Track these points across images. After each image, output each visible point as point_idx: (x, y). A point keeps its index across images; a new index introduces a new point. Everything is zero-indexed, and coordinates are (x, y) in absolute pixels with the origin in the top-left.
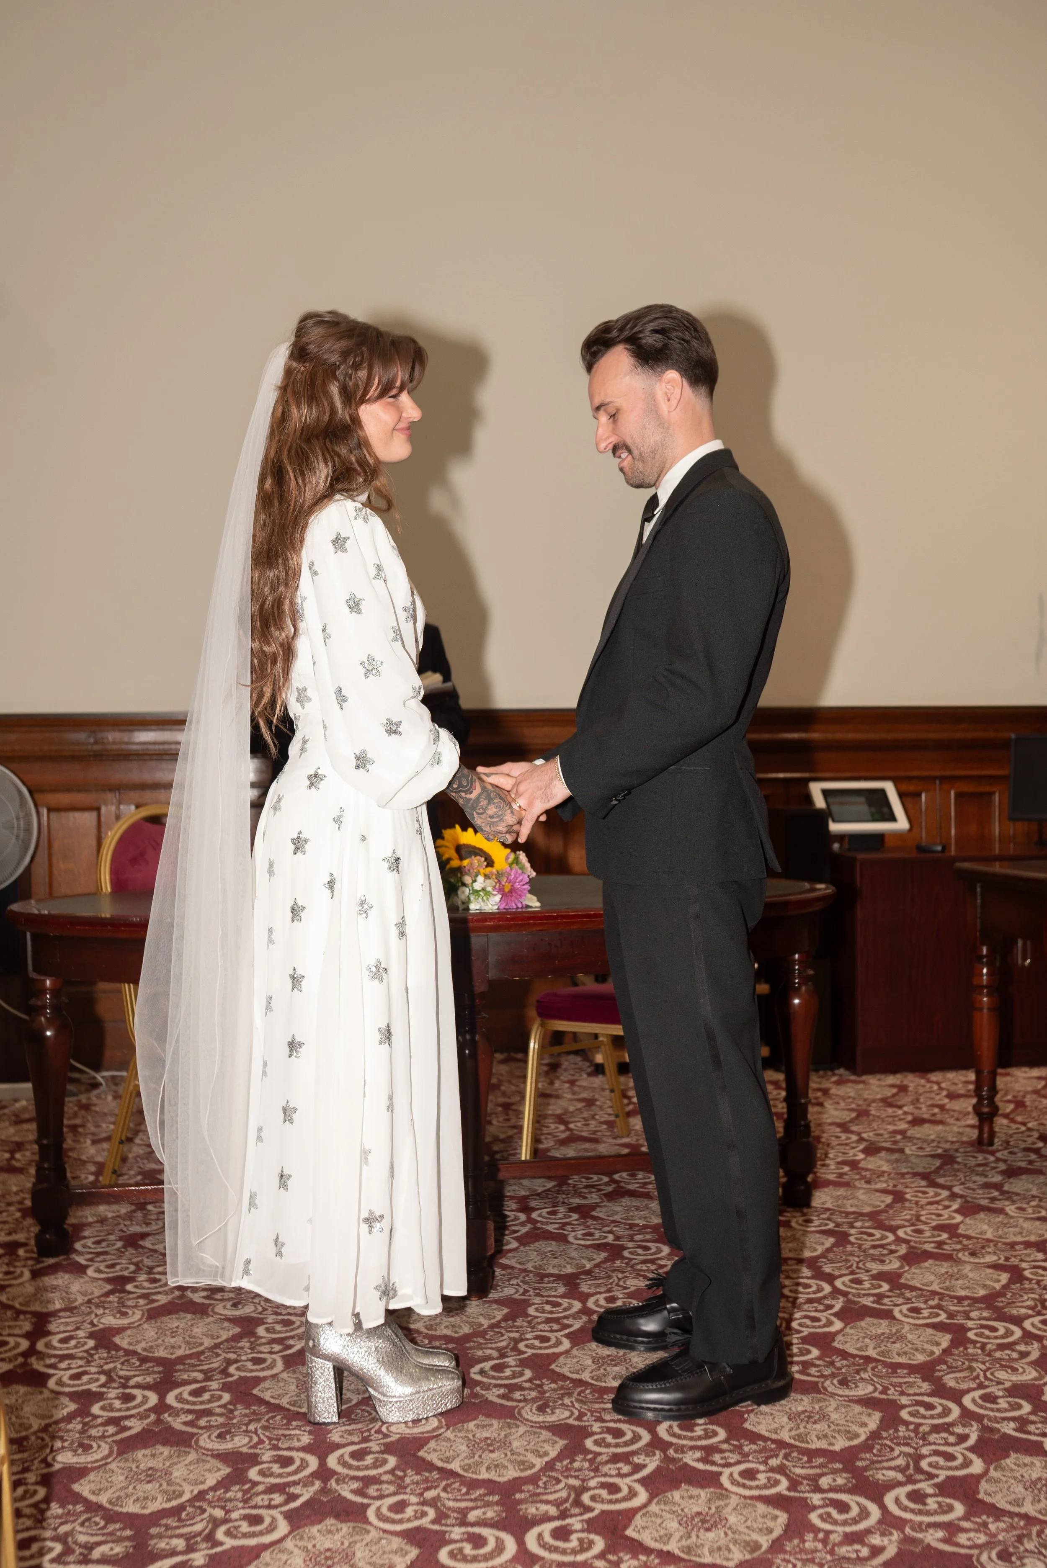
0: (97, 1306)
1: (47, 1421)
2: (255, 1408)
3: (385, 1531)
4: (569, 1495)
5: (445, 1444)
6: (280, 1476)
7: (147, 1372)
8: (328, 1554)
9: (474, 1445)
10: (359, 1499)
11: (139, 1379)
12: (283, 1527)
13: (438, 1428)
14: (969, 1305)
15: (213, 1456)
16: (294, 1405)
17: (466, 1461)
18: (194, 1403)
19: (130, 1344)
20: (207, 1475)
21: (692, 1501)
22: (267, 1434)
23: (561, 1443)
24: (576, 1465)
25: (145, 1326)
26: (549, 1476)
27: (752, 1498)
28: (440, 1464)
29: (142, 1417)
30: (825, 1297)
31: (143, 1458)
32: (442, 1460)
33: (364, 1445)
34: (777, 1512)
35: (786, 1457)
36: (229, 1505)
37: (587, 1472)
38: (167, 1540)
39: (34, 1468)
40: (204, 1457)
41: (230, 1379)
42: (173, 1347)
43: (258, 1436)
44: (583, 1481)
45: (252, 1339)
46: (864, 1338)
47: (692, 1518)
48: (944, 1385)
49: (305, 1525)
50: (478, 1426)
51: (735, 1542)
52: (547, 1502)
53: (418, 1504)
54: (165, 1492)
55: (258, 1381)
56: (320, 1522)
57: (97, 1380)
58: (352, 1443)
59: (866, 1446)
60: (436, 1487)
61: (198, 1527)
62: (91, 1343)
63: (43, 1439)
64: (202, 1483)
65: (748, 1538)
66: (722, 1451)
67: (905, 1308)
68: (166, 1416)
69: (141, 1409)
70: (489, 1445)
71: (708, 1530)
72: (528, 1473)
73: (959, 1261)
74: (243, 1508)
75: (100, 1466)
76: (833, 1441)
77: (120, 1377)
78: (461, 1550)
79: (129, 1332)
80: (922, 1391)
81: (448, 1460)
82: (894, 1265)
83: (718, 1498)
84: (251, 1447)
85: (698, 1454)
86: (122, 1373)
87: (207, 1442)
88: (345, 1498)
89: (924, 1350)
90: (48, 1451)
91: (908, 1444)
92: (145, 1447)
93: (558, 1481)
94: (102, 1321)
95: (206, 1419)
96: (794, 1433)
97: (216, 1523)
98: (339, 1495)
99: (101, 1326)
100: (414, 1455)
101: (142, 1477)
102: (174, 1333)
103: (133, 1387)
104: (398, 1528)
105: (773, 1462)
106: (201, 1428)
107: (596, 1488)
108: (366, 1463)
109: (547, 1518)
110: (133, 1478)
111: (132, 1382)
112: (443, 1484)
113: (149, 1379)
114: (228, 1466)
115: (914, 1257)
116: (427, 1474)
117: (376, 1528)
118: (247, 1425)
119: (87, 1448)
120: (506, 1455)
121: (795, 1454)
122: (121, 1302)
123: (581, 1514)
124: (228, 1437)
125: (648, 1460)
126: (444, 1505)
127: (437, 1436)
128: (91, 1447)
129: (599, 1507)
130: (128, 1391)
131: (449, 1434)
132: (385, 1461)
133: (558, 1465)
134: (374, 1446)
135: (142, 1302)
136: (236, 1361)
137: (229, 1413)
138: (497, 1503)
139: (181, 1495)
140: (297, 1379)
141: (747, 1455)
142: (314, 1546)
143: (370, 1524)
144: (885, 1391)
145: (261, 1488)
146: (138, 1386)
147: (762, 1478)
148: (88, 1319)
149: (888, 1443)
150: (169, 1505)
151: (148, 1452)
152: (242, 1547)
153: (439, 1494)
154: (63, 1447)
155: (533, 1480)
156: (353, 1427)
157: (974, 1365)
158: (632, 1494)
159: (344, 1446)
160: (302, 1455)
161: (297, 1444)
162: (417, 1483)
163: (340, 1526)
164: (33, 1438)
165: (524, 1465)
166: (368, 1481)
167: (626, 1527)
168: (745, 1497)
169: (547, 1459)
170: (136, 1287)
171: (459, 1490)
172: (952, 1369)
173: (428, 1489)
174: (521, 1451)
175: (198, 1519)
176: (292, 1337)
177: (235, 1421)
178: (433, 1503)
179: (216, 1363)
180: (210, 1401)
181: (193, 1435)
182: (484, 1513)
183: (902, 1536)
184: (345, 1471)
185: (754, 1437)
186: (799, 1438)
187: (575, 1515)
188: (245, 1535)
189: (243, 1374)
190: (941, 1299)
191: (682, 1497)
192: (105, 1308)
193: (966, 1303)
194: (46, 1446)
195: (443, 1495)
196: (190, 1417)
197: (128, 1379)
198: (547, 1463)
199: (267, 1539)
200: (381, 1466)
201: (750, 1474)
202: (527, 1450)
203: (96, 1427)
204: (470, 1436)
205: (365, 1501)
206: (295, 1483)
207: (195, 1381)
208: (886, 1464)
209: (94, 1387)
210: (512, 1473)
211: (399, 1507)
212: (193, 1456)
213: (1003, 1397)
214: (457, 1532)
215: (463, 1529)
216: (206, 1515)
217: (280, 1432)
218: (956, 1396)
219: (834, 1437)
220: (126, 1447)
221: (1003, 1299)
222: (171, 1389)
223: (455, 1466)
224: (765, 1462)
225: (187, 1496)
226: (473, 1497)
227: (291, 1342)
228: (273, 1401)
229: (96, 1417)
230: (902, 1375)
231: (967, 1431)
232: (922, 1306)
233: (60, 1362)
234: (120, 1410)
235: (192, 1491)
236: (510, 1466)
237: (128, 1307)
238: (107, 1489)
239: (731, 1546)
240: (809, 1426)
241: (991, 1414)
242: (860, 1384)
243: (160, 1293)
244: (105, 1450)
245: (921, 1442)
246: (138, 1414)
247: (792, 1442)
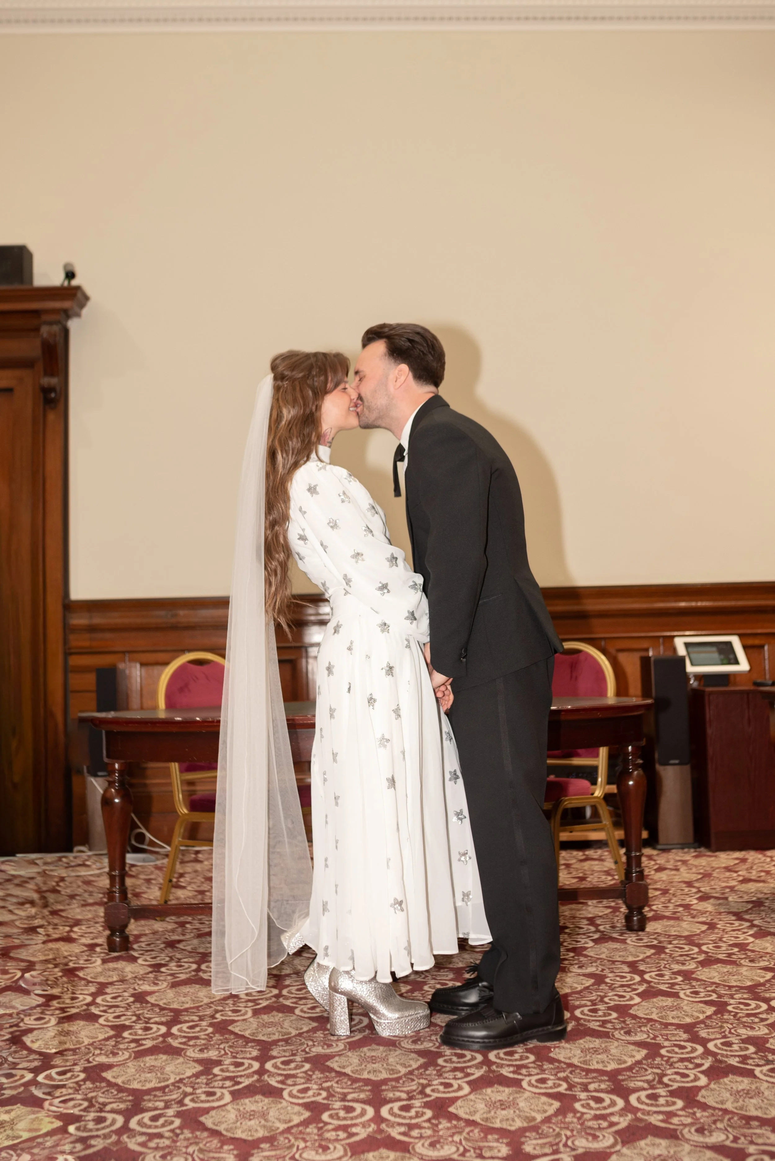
0: (140, 979)
1: (94, 1040)
2: (227, 1036)
3: (291, 1103)
4: (418, 1088)
5: (344, 1058)
6: (233, 1072)
7: (164, 1016)
8: (252, 1113)
9: (363, 1060)
10: (280, 1086)
11: (157, 1019)
12: (228, 1098)
13: (343, 1050)
14: (736, 991)
15: (194, 1061)
16: (252, 1036)
17: (356, 1068)
18: (189, 1033)
19: (156, 1000)
20: (187, 1070)
21: (499, 1094)
22: (231, 1050)
23: (422, 1061)
24: (428, 1072)
25: (168, 991)
26: (408, 1078)
27: (539, 1094)
28: (338, 1069)
29: (153, 1039)
30: (634, 984)
31: (149, 1060)
32: (340, 1067)
33: (291, 1058)
34: (554, 1102)
35: (571, 1073)
36: (196, 1086)
37: (433, 1077)
38: (153, 1102)
39: (80, 1063)
40: (188, 1061)
41: (215, 1021)
42: (183, 1003)
43: (225, 1051)
44: (429, 1081)
45: (236, 1000)
46: (652, 1008)
47: (495, 1102)
48: (698, 1036)
49: (242, 1098)
50: (369, 1050)
51: (519, 1116)
52: (402, 1091)
53: (317, 1089)
54: (159, 1078)
55: (233, 1022)
56: (252, 1097)
57: (130, 1019)
58: (285, 1056)
59: (630, 1069)
60: (331, 1081)
61: (174, 1097)
62: (131, 999)
63: (89, 1049)
64: (182, 1074)
65: (528, 1115)
66: (528, 1068)
67: (688, 992)
68: (169, 1040)
69: (154, 1035)
70: (373, 1060)
71: (503, 1109)
72: (395, 1076)
73: (741, 965)
74: (205, 1088)
75: (122, 1064)
76: (608, 1064)
77: (145, 1018)
78: (337, 1114)
79: (157, 994)
80: (682, 1039)
81: (344, 1067)
82: (691, 966)
83: (517, 1093)
84: (220, 1057)
85: (511, 1069)
86: (147, 1016)
87: (191, 1053)
88: (271, 1085)
89: (693, 1016)
90: (91, 1055)
91: (659, 1068)
92: (152, 1055)
93: (413, 1080)
94: (142, 987)
95: (194, 1041)
96: (582, 1059)
97: (186, 1095)
98: (268, 1083)
99: (140, 990)
100: (323, 1064)
101: (146, 1070)
102: (185, 995)
103: (152, 1023)
104: (301, 1101)
105: (561, 1075)
106: (190, 1046)
107: (437, 1085)
108: (290, 1067)
109: (399, 1099)
110: (140, 1070)
111: (152, 1021)
112: (336, 1080)
113: (164, 1019)
114: (202, 1066)
115: (708, 962)
116: (327, 1074)
117: (287, 1101)
118: (219, 1045)
119: (115, 1054)
120: (383, 1065)
121: (578, 1071)
122: (156, 978)
123: (422, 1098)
124: (205, 1051)
125: (476, 1071)
126: (334, 1091)
127: (341, 1055)
128: (118, 1054)
129: (435, 1095)
130: (148, 1025)
131: (350, 1054)
132: (303, 1066)
133: (416, 1072)
134: (298, 1059)
135: (169, 978)
136: (222, 1011)
137: (209, 1037)
138: (368, 1091)
139: (168, 1080)
140: (259, 1022)
141: (544, 1070)
142: (244, 1109)
143: (284, 1099)
144: (654, 1038)
145: (219, 1078)
146: (156, 1023)
147: (550, 1083)
148: (132, 986)
149: (645, 1067)
150: (160, 1085)
151: (153, 1057)
152: (199, 1108)
153: (332, 1085)
154: (101, 1054)
155: (397, 1080)
156: (288, 1047)
157: (725, 1025)
158: (460, 1088)
159: (278, 1058)
160: (250, 1061)
161: (248, 1056)
162: (320, 1078)
163: (263, 1098)
164: (83, 1048)
165: (393, 1071)
166: (288, 1077)
167: (449, 1106)
168: (535, 1093)
169: (410, 1069)
170: (168, 969)
171: (346, 1083)
172: (707, 1027)
173: (326, 1081)
174: (394, 1064)
175: (175, 1092)
176: (261, 999)
177: (212, 1043)
178: (327, 1089)
179: (209, 1012)
180: (199, 1032)
181: (183, 1049)
182: (359, 1096)
183: (633, 1117)
184: (276, 1071)
185: (552, 1061)
186: (585, 1062)
187: (418, 1099)
188: (202, 1102)
189: (224, 1018)
190: (716, 987)
191: (492, 1092)
192: (144, 980)
193: (734, 989)
194: (91, 1052)
195: (335, 1085)
196: (184, 1040)
197: (150, 1019)
198: (409, 1071)
199: (215, 1104)
200: (299, 1069)
201: (543, 1081)
202: (398, 1064)
203: (123, 1043)
204: (363, 1055)
205: (284, 1087)
206: (241, 1076)
207: (193, 1021)
208: (639, 1079)
209: (127, 1023)
210: (384, 1075)
211: (305, 1090)
212: (181, 1060)
213: (737, 1043)
214: (338, 1105)
215: (343, 1103)
216: (181, 1091)
217: (240, 1049)
218: (704, 1042)
219: (608, 1062)
220: (139, 1055)
221: (763, 988)
222: (176, 1025)
223: (348, 1071)
224: (556, 1075)
225: (172, 1081)
226: (354, 1087)
227: (260, 1001)
228: (240, 1033)
229: (124, 1038)
230: (672, 1030)
231: (703, 1061)
232: (702, 990)
233: (109, 1009)
234: (141, 1035)
235: (175, 1078)
236: (384, 1071)
237: (160, 980)
238: (123, 1075)
239: (516, 1119)
240: (593, 1056)
241: (725, 1053)
242: (638, 1034)
243: (182, 973)
244: (127, 1055)
245: (668, 1067)
246: (152, 1038)
247: (579, 1064)
